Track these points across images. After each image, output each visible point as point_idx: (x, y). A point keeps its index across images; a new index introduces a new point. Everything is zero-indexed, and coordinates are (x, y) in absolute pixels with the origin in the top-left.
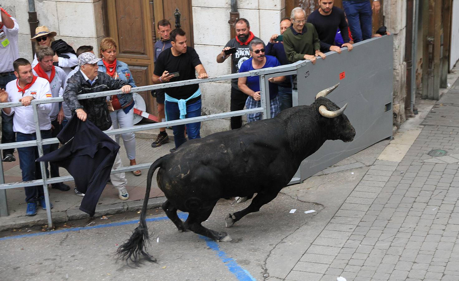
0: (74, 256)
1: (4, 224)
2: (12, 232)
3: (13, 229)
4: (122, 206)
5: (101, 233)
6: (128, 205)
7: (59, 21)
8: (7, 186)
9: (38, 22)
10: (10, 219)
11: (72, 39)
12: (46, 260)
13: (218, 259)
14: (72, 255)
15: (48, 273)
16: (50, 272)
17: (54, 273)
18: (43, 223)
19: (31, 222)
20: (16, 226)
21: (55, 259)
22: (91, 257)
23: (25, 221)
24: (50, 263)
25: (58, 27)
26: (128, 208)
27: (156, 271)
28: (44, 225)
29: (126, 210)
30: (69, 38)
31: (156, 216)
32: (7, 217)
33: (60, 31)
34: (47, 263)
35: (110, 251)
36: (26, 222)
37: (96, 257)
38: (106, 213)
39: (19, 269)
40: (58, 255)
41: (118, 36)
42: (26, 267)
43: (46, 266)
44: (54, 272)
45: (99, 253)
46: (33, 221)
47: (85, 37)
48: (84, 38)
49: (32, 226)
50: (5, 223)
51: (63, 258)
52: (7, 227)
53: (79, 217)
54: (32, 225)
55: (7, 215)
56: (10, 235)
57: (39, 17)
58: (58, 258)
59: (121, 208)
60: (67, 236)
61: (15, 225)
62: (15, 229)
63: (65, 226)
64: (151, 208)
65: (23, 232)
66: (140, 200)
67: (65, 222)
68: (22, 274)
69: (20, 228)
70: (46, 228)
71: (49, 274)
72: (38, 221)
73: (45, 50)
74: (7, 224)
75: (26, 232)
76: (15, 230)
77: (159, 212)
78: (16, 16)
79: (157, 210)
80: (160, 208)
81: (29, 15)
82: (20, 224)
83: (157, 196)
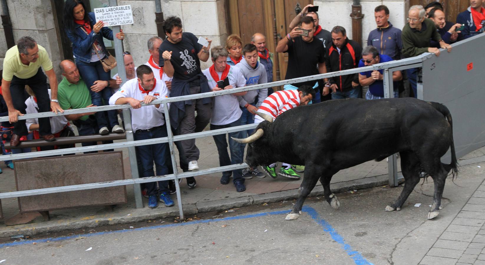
0: (205, 246)
1: (140, 216)
2: (148, 223)
3: (148, 220)
4: (248, 200)
5: (229, 226)
6: (254, 198)
8: (142, 180)
10: (145, 211)
12: (180, 249)
13: (343, 252)
14: (204, 245)
15: (182, 262)
16: (185, 261)
17: (188, 263)
18: (174, 215)
19: (164, 214)
20: (151, 218)
21: (188, 249)
22: (221, 247)
24: (184, 253)
26: (253, 202)
27: (284, 263)
28: (175, 217)
29: (251, 203)
31: (280, 209)
32: (143, 209)
34: (181, 253)
35: (239, 243)
36: (160, 214)
37: (226, 248)
38: (233, 206)
39: (156, 258)
40: (190, 246)
42: (162, 256)
43: (180, 255)
44: (188, 261)
45: (229, 244)
46: (166, 213)
47: (209, 35)
49: (166, 218)
50: (141, 214)
51: (195, 248)
52: (143, 218)
53: (208, 210)
54: (166, 216)
55: (142, 206)
56: (146, 226)
58: (191, 248)
59: (247, 201)
60: (198, 227)
61: (150, 216)
62: (150, 220)
63: (196, 218)
64: (275, 201)
65: (157, 223)
66: (264, 194)
67: (195, 214)
68: (159, 263)
69: (155, 219)
70: (178, 220)
71: (184, 263)
72: (171, 213)
73: (220, 50)
74: (143, 216)
75: (160, 223)
76: (150, 221)
77: (283, 206)
78: (144, 17)
79: (282, 203)
80: (284, 202)
81: (156, 16)
82: (154, 216)
83: (281, 190)
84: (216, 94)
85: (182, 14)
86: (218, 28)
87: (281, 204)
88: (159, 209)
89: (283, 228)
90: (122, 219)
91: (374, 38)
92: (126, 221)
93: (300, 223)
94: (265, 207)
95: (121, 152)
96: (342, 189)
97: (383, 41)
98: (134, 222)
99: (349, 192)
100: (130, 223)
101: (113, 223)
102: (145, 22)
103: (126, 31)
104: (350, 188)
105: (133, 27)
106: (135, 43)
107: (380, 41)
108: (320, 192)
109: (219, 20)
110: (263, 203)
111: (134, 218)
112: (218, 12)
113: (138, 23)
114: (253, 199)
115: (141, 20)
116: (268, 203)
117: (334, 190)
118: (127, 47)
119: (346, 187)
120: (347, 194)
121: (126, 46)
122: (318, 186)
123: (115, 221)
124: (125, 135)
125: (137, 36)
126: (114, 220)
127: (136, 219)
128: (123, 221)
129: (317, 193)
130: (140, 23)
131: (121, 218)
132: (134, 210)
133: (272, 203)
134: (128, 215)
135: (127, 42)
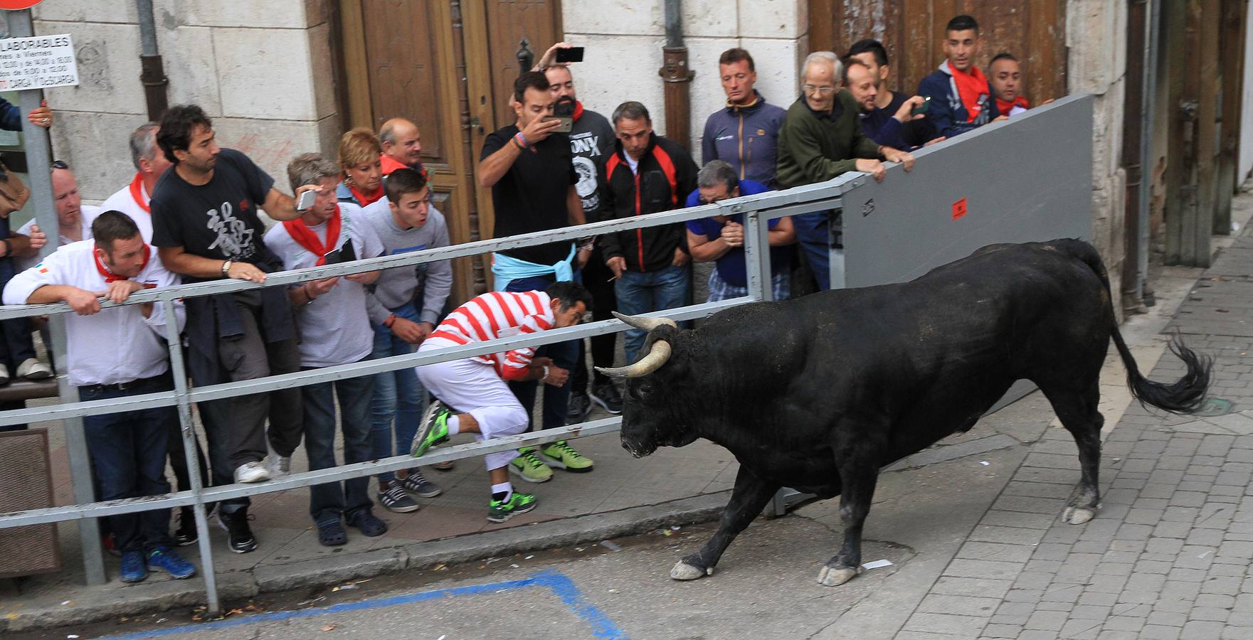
1: (98, 605)
2: (118, 624)
3: (118, 616)
4: (395, 557)
5: (343, 627)
6: (410, 551)
7: (220, 79)
9: (167, 83)
10: (111, 592)
11: (254, 125)
18: (193, 601)
19: (163, 598)
20: (128, 610)
23: (150, 596)
25: (217, 95)
26: (408, 561)
28: (197, 605)
29: (403, 566)
30: (246, 123)
31: (481, 579)
32: (105, 586)
33: (224, 104)
36: (153, 598)
38: (353, 573)
41: (373, 114)
46: (170, 597)
47: (289, 119)
48: (284, 122)
49: (169, 609)
50: (99, 601)
52: (106, 612)
53: (286, 585)
54: (169, 605)
55: (104, 580)
56: (112, 632)
57: (168, 67)
59: (391, 560)
60: (258, 633)
61: (125, 606)
62: (126, 615)
63: (251, 607)
64: (465, 559)
65: (144, 625)
66: (438, 540)
67: (251, 597)
69: (138, 614)
70: (203, 614)
72: (183, 596)
74: (104, 605)
75: (152, 623)
76: (124, 619)
77: (489, 571)
78: (108, 67)
79: (484, 563)
80: (490, 560)
81: (143, 65)
82: (137, 605)
83: (483, 530)
84: (306, 276)
85: (215, 59)
86: (314, 101)
87: (483, 567)
88: (152, 585)
89: (486, 630)
90: (44, 615)
91: (721, 133)
92: (56, 621)
93: (533, 615)
94: (441, 576)
95: (44, 432)
96: (641, 524)
97: (745, 139)
98: (80, 623)
99: (659, 532)
100: (67, 625)
101: (18, 627)
102: (113, 82)
103: (59, 104)
104: (662, 521)
105: (80, 92)
106: (85, 138)
107: (736, 140)
108: (586, 533)
109: (316, 79)
110: (434, 565)
111: (81, 611)
112: (312, 58)
113: (93, 84)
114: (408, 554)
115: (100, 74)
116: (448, 564)
117: (621, 527)
118: (62, 146)
119: (651, 519)
120: (653, 539)
121: (59, 144)
122: (579, 519)
123: (25, 621)
124: (54, 385)
125: (89, 117)
126: (23, 617)
127: (85, 614)
128: (50, 619)
129: (577, 535)
130: (97, 83)
131: (43, 611)
132: (79, 589)
133: (458, 563)
134: (64, 603)
135: (61, 132)
